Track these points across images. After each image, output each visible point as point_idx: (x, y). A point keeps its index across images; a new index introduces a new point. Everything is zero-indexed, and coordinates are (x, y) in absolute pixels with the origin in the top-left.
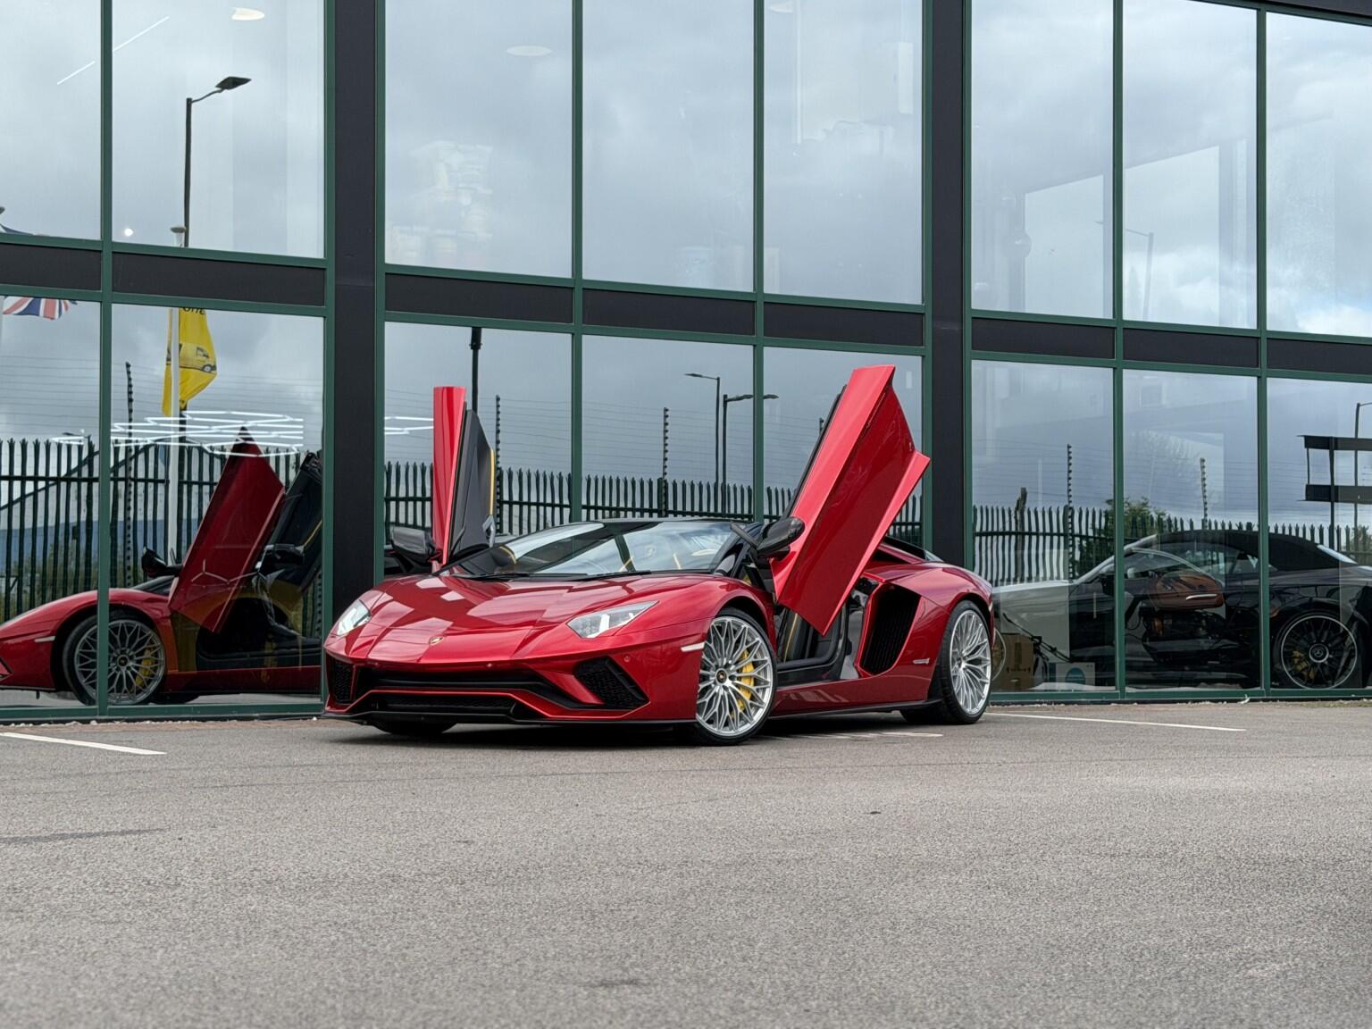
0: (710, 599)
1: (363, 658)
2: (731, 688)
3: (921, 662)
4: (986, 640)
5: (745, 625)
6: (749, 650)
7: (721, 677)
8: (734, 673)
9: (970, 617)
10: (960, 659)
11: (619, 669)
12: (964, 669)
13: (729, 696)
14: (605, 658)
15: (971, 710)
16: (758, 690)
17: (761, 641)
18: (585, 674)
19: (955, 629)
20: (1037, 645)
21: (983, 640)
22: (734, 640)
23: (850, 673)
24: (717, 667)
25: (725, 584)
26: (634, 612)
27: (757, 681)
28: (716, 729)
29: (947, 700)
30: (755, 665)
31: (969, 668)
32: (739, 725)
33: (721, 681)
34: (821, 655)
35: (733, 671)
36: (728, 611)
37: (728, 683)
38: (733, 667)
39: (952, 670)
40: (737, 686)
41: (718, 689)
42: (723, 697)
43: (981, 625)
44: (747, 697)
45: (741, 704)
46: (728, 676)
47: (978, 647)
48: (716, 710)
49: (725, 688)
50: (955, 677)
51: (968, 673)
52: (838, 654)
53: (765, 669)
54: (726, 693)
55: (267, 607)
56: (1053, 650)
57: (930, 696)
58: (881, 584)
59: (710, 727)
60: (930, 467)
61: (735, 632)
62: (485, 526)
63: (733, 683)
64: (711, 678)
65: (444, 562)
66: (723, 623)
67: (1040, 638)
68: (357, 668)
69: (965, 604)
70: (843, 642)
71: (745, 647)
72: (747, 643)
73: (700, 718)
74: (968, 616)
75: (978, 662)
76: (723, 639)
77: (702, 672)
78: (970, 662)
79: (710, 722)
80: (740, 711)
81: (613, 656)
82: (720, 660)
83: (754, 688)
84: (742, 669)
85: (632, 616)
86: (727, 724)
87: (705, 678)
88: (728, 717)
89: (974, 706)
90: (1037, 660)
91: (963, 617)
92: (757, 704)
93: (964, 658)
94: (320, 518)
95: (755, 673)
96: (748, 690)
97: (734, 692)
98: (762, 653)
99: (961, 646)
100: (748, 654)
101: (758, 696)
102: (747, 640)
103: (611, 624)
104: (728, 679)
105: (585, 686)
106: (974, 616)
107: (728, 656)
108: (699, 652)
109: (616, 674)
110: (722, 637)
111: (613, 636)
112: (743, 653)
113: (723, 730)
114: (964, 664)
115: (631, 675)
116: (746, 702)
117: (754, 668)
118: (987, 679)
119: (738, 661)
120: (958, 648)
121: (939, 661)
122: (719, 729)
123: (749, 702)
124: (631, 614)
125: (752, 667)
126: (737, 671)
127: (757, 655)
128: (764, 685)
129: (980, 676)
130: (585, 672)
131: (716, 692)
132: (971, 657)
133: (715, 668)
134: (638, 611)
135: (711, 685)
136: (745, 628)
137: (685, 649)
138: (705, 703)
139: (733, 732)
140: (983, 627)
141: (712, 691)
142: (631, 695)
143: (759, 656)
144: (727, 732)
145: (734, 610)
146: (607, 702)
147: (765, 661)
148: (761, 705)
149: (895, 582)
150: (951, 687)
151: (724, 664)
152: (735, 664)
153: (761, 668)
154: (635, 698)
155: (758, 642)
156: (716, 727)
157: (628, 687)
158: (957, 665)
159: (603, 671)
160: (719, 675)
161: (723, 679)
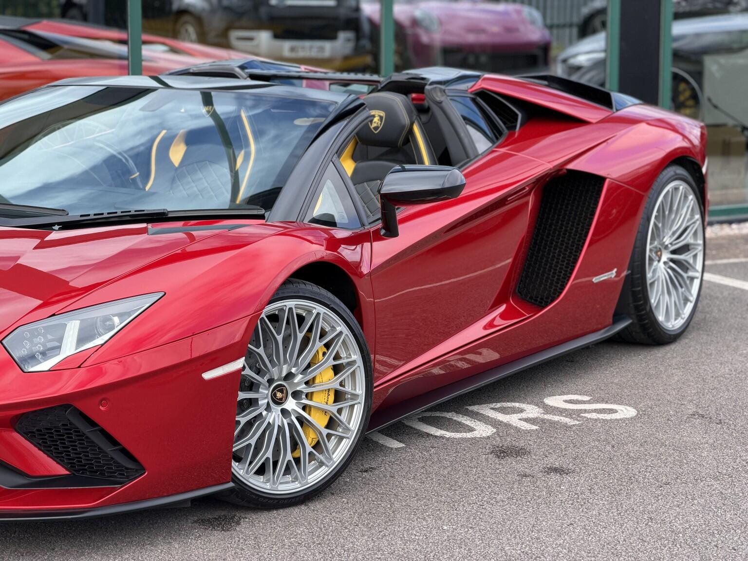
2: (295, 411)
3: (604, 277)
4: (698, 216)
5: (319, 309)
6: (327, 346)
7: (279, 395)
8: (302, 387)
9: (676, 189)
10: (660, 250)
11: (90, 422)
12: (665, 263)
13: (291, 426)
14: (66, 407)
15: (673, 324)
17: (346, 331)
19: (655, 213)
21: (692, 215)
22: (300, 336)
24: (271, 381)
26: (121, 315)
27: (339, 396)
28: (268, 486)
29: (640, 318)
30: (337, 369)
31: (672, 260)
32: (308, 471)
33: (278, 402)
35: (299, 384)
36: (290, 289)
37: (291, 404)
38: (298, 378)
40: (304, 408)
42: (281, 429)
43: (690, 197)
44: (320, 422)
45: (312, 435)
46: (290, 393)
47: (687, 228)
48: (270, 452)
49: (284, 412)
50: (652, 284)
51: (671, 268)
53: (353, 374)
54: (286, 421)
57: (617, 316)
59: (259, 483)
61: (301, 321)
63: (299, 404)
64: (260, 403)
66: (282, 310)
69: (670, 171)
71: (320, 343)
72: (323, 334)
73: (242, 472)
75: (685, 248)
76: (280, 338)
77: (242, 395)
78: (674, 252)
79: (261, 471)
80: (309, 449)
81: (80, 405)
82: (275, 370)
83: (334, 408)
84: (314, 379)
85: (118, 323)
87: (249, 404)
88: (289, 461)
89: (678, 316)
91: (668, 191)
93: (666, 247)
95: (336, 384)
96: (324, 412)
97: (299, 418)
98: (347, 348)
99: (663, 231)
100: (324, 354)
101: (341, 421)
102: (322, 330)
103: (81, 341)
104: (290, 398)
105: (35, 446)
106: (683, 187)
107: (291, 362)
108: (239, 372)
109: (86, 430)
110: (279, 334)
111: (79, 367)
112: (317, 351)
113: (281, 483)
114: (665, 256)
115: (111, 432)
116: (321, 433)
117: (335, 374)
118: (697, 271)
119: (309, 366)
120: (659, 236)
121: (631, 267)
122: (274, 483)
123: (325, 432)
124: (116, 320)
125: (332, 373)
126: (307, 383)
127: (340, 352)
128: (352, 399)
129: (688, 269)
130: (34, 427)
131: (269, 423)
132: (676, 244)
133: (267, 385)
134: (129, 314)
135: (261, 414)
136: (318, 314)
137: (208, 375)
138: (249, 445)
139: (299, 485)
140: (695, 199)
141: (264, 421)
142: (116, 462)
143: (343, 354)
144: (287, 486)
145: (302, 286)
146: (78, 471)
147: (354, 362)
148: (347, 429)
149: (570, 166)
150: (646, 300)
151: (284, 374)
152: (301, 374)
153: (345, 375)
154: (123, 466)
155: (341, 333)
156: (268, 481)
157: (109, 449)
158: (655, 263)
159: (63, 425)
160: (275, 395)
161: (281, 399)
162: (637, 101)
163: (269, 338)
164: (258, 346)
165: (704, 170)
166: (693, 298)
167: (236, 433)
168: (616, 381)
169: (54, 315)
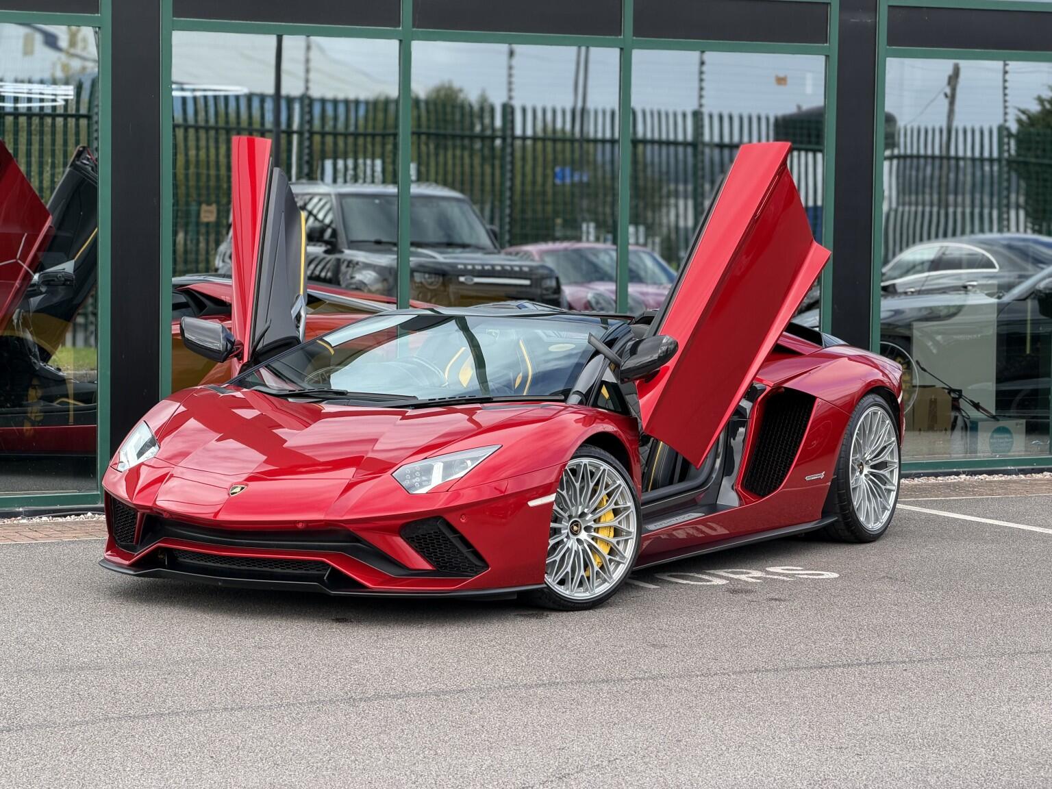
0: (564, 437)
1: (150, 505)
2: (586, 540)
3: (814, 477)
4: (894, 439)
5: (605, 466)
6: (609, 495)
7: (575, 528)
8: (591, 524)
9: (875, 413)
10: (861, 464)
11: (454, 530)
12: (866, 475)
13: (584, 551)
14: (438, 517)
15: (873, 526)
16: (618, 543)
17: (624, 484)
18: (414, 536)
19: (856, 431)
20: (955, 400)
21: (889, 438)
22: (592, 485)
23: (729, 498)
24: (570, 517)
25: (582, 416)
26: (472, 459)
27: (617, 532)
28: (567, 592)
29: (845, 517)
30: (616, 512)
31: (872, 474)
32: (596, 585)
33: (575, 533)
34: (695, 477)
35: (589, 521)
36: (585, 450)
37: (583, 535)
38: (589, 517)
39: (851, 482)
40: (594, 538)
41: (572, 543)
42: (577, 553)
43: (887, 422)
44: (604, 550)
45: (598, 560)
46: (583, 527)
47: (885, 448)
48: (569, 569)
49: (578, 540)
50: (854, 489)
51: (871, 480)
52: (714, 476)
53: (628, 516)
54: (580, 548)
55: (30, 349)
56: (977, 406)
57: (825, 514)
58: (768, 389)
59: (561, 590)
60: (831, 261)
61: (592, 474)
62: (294, 313)
63: (589, 536)
64: (562, 532)
65: (246, 360)
66: (579, 465)
67: (960, 391)
68: (143, 515)
69: (870, 398)
70: (721, 461)
71: (604, 492)
72: (607, 486)
73: (551, 580)
74: (875, 416)
75: (883, 465)
76: (578, 485)
77: (553, 525)
78: (873, 467)
79: (562, 582)
80: (597, 568)
81: (447, 517)
82: (573, 509)
83: (614, 541)
84: (600, 518)
85: (470, 465)
86: (581, 584)
87: (556, 531)
88: (582, 576)
89: (877, 520)
90: (956, 418)
91: (868, 414)
92: (617, 559)
93: (867, 462)
94: (96, 226)
95: (616, 523)
96: (607, 543)
97: (590, 546)
98: (624, 498)
99: (864, 449)
100: (607, 501)
101: (618, 550)
102: (607, 483)
103: (445, 475)
104: (583, 531)
105: (413, 548)
106: (880, 412)
107: (584, 503)
108: (551, 504)
109: (450, 536)
110: (577, 482)
111: (447, 491)
112: (602, 499)
113: (576, 592)
114: (866, 470)
115: (468, 537)
116: (604, 557)
117: (615, 517)
118: (894, 485)
119: (596, 509)
120: (860, 451)
121: (837, 472)
122: (572, 591)
123: (608, 557)
124: (469, 462)
125: (612, 515)
126: (595, 521)
127: (619, 500)
128: (626, 536)
129: (886, 483)
130: (414, 533)
131: (568, 548)
132: (875, 461)
133: (568, 519)
134: (477, 459)
135: (562, 540)
136: (604, 470)
137: (532, 503)
138: (555, 561)
139: (589, 594)
140: (891, 423)
141: (564, 546)
142: (469, 560)
143: (621, 502)
144: (581, 595)
145: (593, 449)
146: (441, 567)
147: (628, 508)
148: (623, 557)
149: (786, 385)
150: (850, 502)
151: (579, 513)
152: (591, 513)
153: (622, 516)
154: (473, 564)
155: (620, 485)
156: (568, 589)
157: (464, 550)
158: (858, 474)
159: (435, 532)
160: (573, 527)
161: (577, 531)
162: (842, 342)
163: (570, 485)
164: (563, 490)
165: (899, 400)
166: (890, 507)
167: (549, 548)
168: (824, 560)
169: (426, 458)
